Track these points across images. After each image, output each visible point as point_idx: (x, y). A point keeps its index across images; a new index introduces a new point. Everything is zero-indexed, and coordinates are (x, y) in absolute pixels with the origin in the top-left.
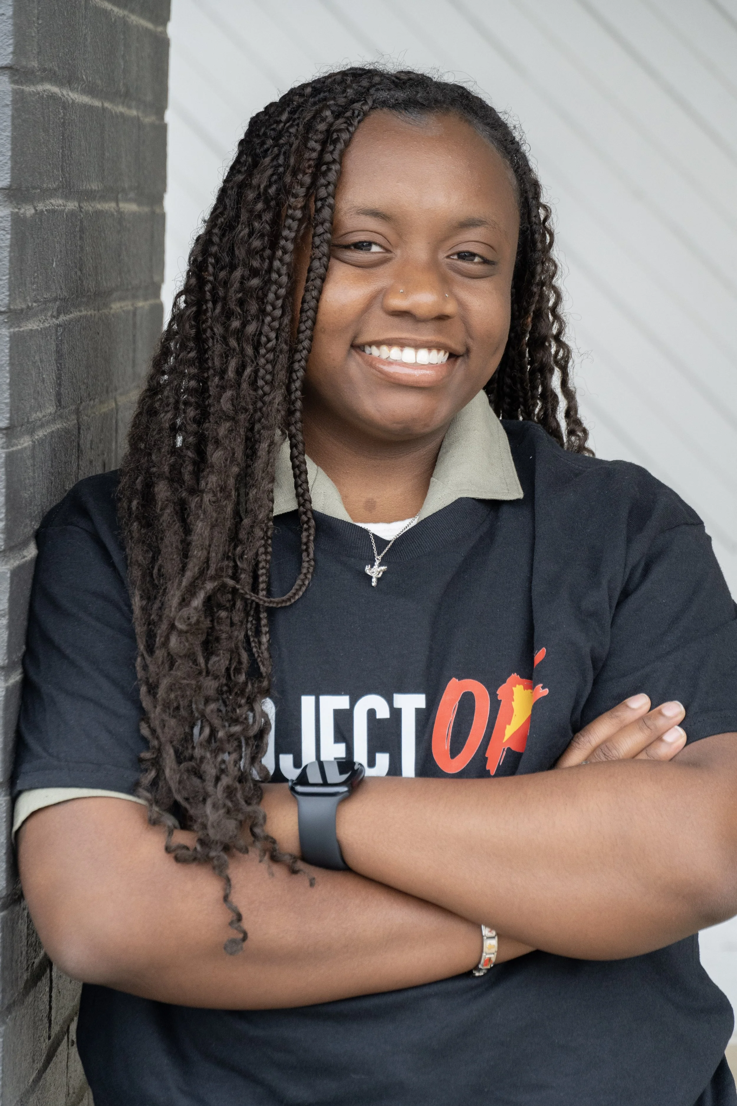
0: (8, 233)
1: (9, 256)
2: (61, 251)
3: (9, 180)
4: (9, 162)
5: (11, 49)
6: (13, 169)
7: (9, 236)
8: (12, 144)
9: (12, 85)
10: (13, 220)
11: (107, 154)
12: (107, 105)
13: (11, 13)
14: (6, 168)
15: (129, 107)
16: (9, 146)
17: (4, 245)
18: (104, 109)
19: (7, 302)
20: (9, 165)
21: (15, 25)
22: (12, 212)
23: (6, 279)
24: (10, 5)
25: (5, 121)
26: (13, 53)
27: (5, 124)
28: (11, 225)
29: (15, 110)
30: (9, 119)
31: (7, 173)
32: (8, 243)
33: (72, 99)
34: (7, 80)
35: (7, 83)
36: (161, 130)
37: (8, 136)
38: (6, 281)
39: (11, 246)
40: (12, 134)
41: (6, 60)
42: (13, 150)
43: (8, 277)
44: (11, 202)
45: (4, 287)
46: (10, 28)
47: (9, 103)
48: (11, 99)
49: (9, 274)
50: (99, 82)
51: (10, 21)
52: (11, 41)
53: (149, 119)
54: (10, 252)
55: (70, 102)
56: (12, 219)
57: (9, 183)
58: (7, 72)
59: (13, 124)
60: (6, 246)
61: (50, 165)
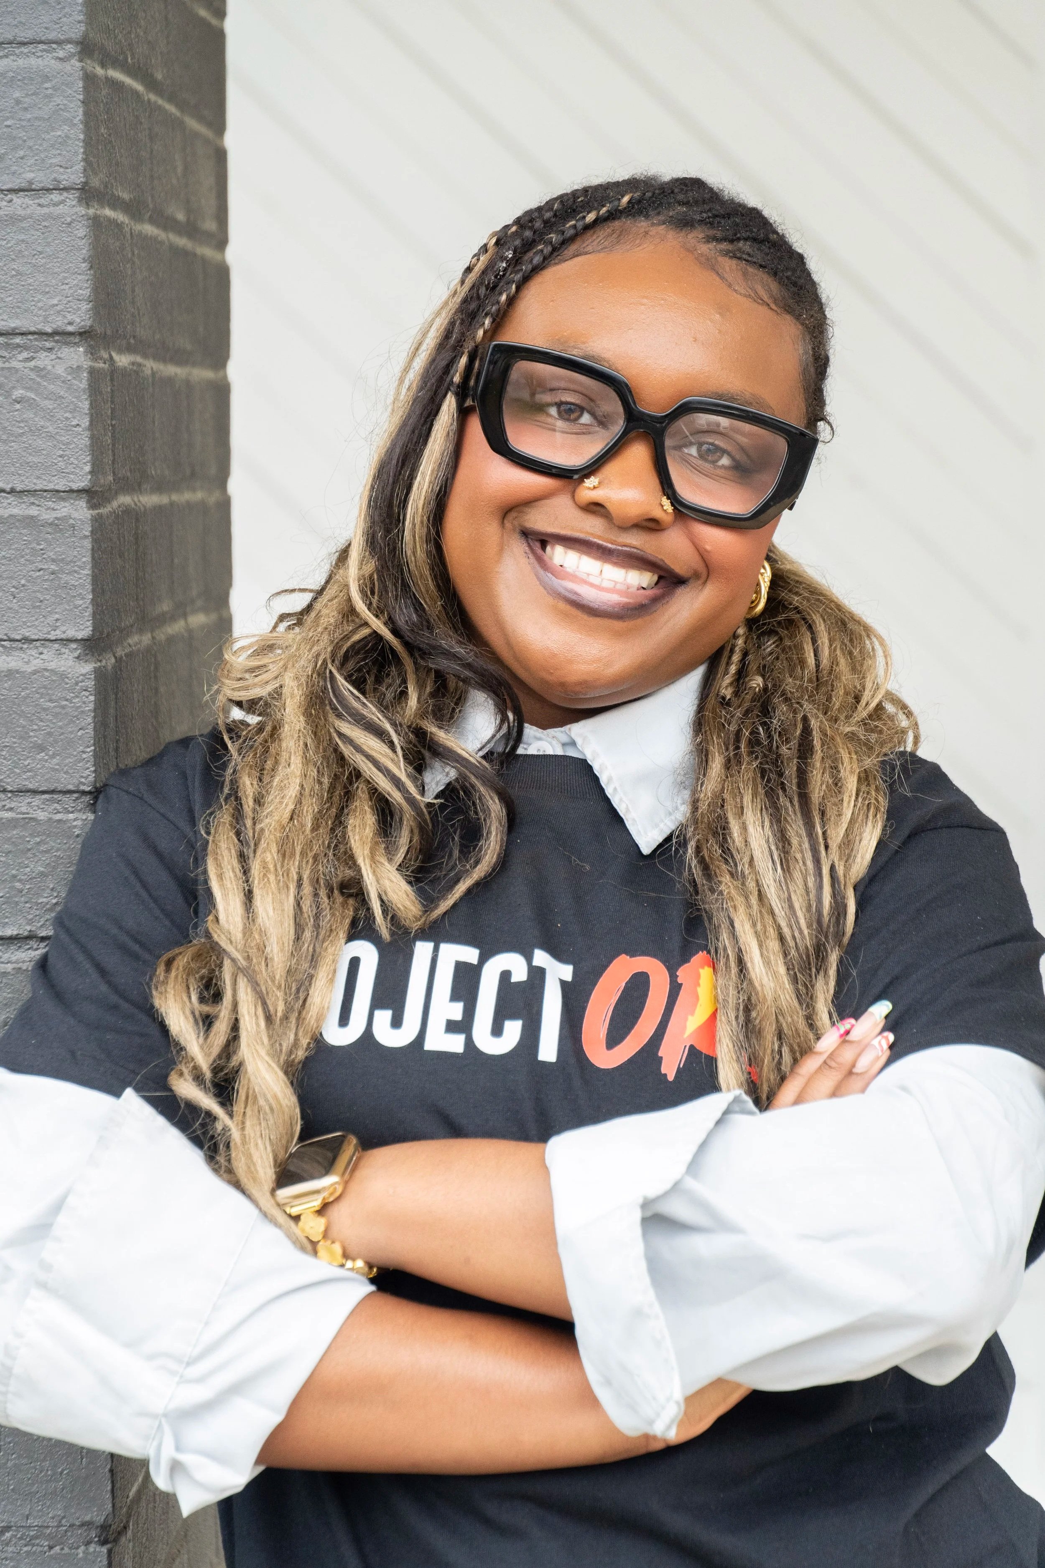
0: (91, 695)
1: (94, 722)
2: (139, 701)
3: (91, 628)
4: (91, 606)
5: (88, 468)
6: (94, 614)
7: (92, 698)
8: (93, 585)
9: (91, 512)
10: (96, 679)
11: (176, 561)
12: (175, 497)
13: (87, 424)
14: (87, 614)
15: (194, 490)
16: (89, 587)
17: (87, 708)
18: (172, 504)
19: (93, 779)
20: (90, 610)
21: (92, 437)
22: (94, 667)
23: (90, 751)
24: (86, 414)
25: (84, 556)
26: (91, 472)
27: (84, 559)
28: (95, 685)
29: (95, 541)
30: (89, 554)
31: (88, 621)
32: (91, 706)
33: (143, 505)
34: (84, 505)
35: (85, 509)
36: (225, 505)
37: (88, 575)
38: (91, 754)
39: (95, 710)
40: (93, 572)
41: (83, 482)
42: (93, 591)
43: (93, 748)
44: (93, 655)
45: (88, 761)
46: (86, 441)
47: (88, 533)
48: (90, 529)
49: (94, 745)
50: (167, 472)
51: (87, 433)
52: (88, 458)
53: (213, 498)
54: (95, 717)
55: (142, 509)
56: (95, 677)
57: (91, 633)
58: (84, 496)
59: (93, 558)
60: (89, 710)
61: (126, 596)
